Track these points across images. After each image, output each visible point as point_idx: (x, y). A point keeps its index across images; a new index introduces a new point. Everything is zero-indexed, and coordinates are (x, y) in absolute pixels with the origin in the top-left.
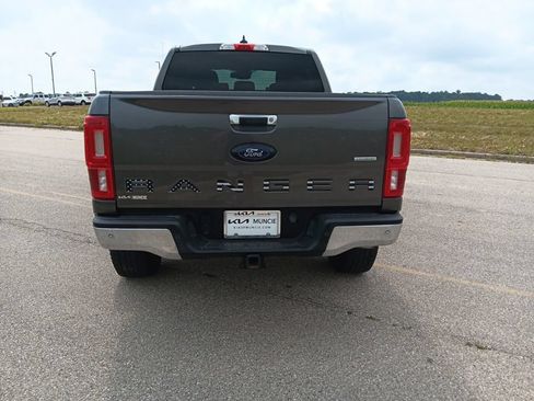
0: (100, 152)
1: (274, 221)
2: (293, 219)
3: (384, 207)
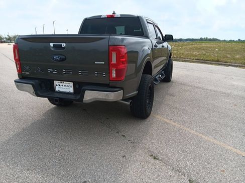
1: (71, 86)
2: (77, 87)
3: (110, 85)
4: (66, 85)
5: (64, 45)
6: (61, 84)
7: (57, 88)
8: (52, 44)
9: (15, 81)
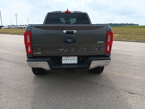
0: (28, 41)
1: (75, 59)
2: (81, 59)
3: (106, 55)
4: (72, 59)
5: (75, 31)
6: (67, 59)
7: (64, 62)
8: (65, 31)
9: (27, 61)
